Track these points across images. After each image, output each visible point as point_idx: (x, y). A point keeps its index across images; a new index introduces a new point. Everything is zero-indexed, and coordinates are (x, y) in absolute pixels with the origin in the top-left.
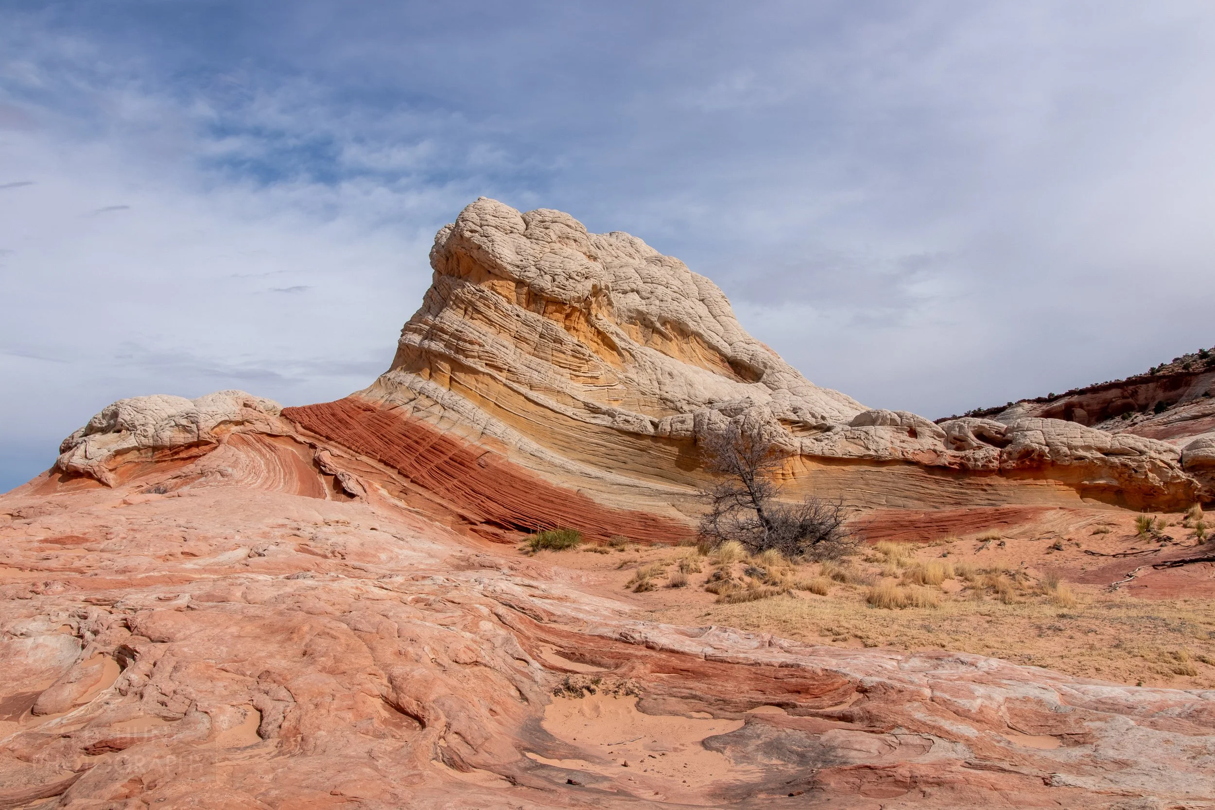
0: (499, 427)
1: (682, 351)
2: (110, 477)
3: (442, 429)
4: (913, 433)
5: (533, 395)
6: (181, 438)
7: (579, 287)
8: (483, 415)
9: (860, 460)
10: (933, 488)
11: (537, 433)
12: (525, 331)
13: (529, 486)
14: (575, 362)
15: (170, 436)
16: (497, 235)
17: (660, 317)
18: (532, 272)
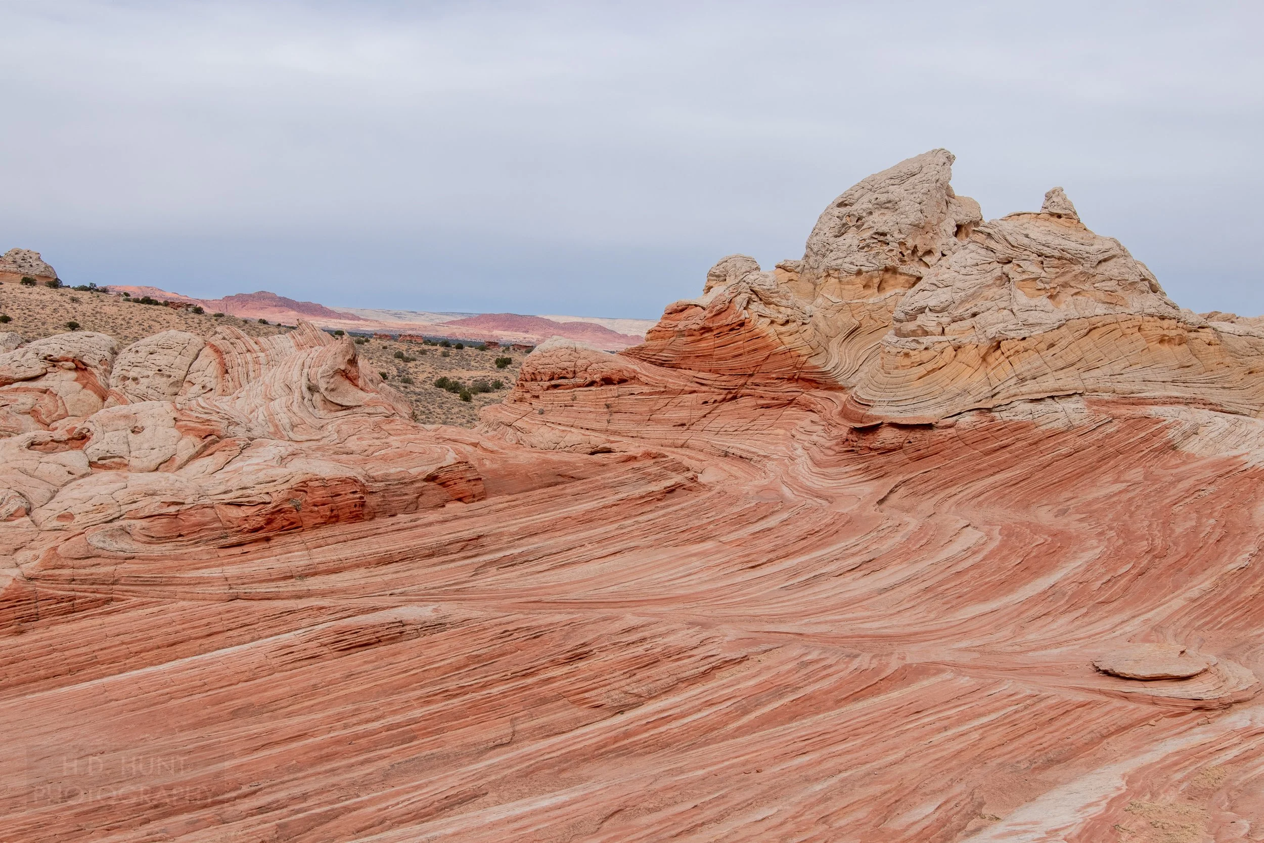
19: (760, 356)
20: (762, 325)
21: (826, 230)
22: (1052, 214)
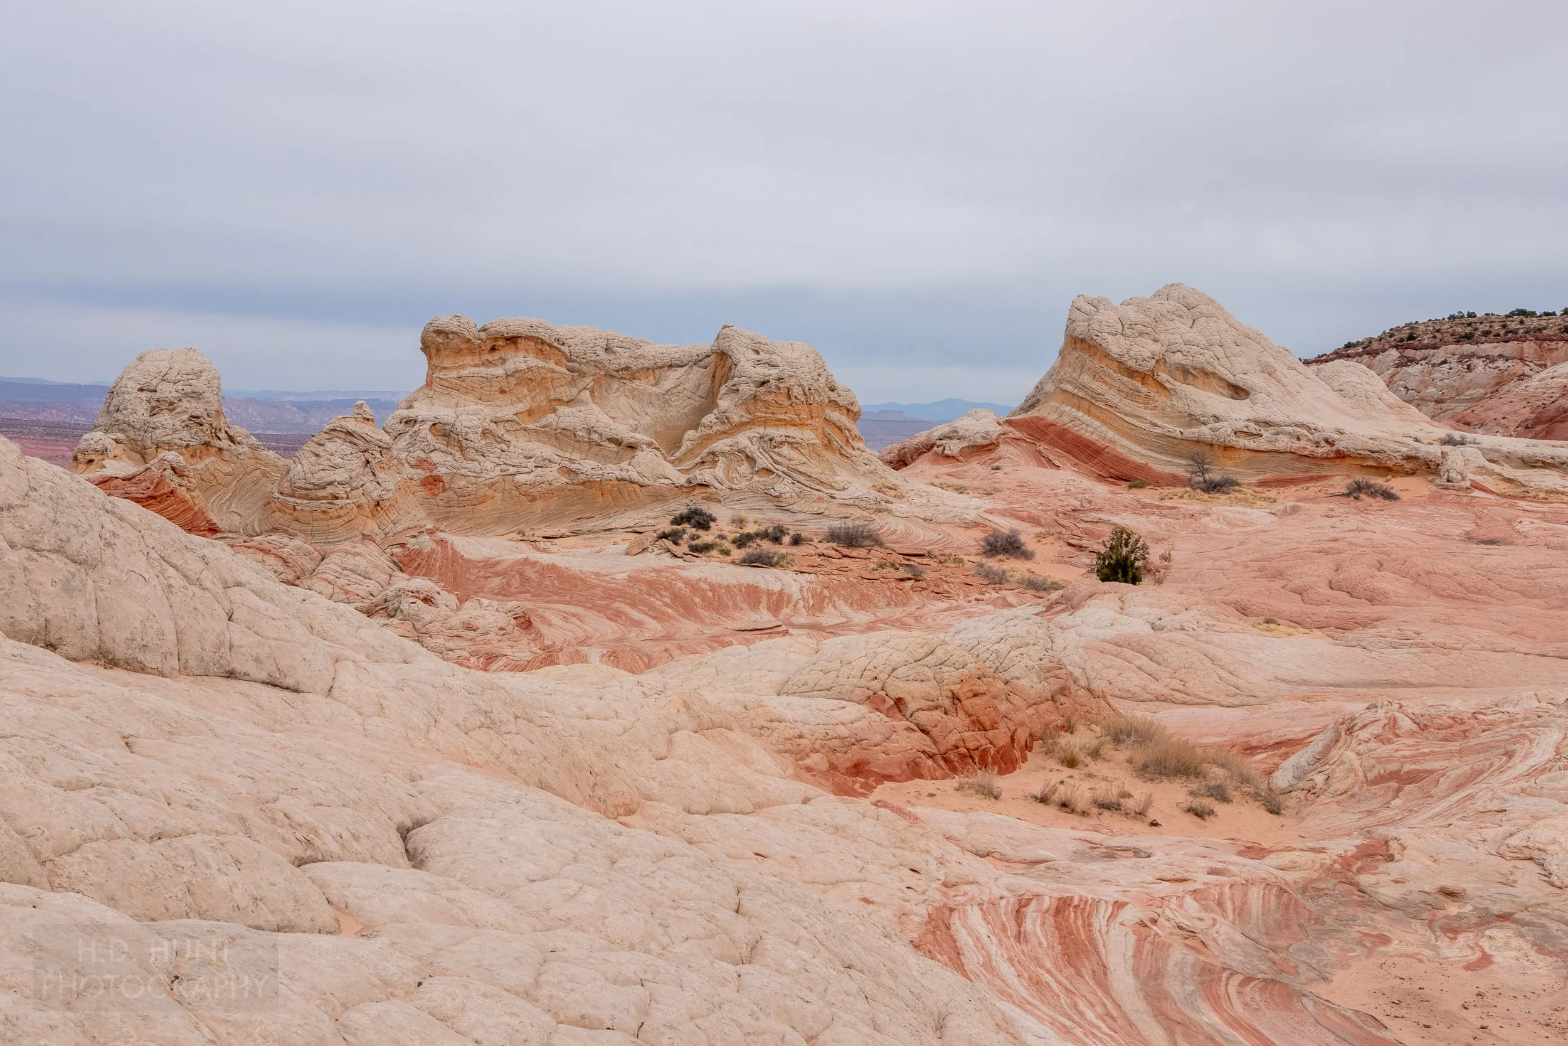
0: (1111, 434)
1: (1204, 383)
2: (961, 458)
3: (1087, 435)
4: (1298, 439)
5: (1126, 418)
6: (985, 442)
7: (1149, 365)
8: (1104, 428)
9: (1270, 451)
10: (1299, 465)
11: (1129, 437)
12: (1122, 387)
13: (1126, 462)
14: (1146, 401)
15: (980, 441)
16: (1109, 338)
17: (1192, 367)
18: (1125, 358)
19: (189, 515)
20: (182, 492)
21: (143, 411)
22: (365, 419)
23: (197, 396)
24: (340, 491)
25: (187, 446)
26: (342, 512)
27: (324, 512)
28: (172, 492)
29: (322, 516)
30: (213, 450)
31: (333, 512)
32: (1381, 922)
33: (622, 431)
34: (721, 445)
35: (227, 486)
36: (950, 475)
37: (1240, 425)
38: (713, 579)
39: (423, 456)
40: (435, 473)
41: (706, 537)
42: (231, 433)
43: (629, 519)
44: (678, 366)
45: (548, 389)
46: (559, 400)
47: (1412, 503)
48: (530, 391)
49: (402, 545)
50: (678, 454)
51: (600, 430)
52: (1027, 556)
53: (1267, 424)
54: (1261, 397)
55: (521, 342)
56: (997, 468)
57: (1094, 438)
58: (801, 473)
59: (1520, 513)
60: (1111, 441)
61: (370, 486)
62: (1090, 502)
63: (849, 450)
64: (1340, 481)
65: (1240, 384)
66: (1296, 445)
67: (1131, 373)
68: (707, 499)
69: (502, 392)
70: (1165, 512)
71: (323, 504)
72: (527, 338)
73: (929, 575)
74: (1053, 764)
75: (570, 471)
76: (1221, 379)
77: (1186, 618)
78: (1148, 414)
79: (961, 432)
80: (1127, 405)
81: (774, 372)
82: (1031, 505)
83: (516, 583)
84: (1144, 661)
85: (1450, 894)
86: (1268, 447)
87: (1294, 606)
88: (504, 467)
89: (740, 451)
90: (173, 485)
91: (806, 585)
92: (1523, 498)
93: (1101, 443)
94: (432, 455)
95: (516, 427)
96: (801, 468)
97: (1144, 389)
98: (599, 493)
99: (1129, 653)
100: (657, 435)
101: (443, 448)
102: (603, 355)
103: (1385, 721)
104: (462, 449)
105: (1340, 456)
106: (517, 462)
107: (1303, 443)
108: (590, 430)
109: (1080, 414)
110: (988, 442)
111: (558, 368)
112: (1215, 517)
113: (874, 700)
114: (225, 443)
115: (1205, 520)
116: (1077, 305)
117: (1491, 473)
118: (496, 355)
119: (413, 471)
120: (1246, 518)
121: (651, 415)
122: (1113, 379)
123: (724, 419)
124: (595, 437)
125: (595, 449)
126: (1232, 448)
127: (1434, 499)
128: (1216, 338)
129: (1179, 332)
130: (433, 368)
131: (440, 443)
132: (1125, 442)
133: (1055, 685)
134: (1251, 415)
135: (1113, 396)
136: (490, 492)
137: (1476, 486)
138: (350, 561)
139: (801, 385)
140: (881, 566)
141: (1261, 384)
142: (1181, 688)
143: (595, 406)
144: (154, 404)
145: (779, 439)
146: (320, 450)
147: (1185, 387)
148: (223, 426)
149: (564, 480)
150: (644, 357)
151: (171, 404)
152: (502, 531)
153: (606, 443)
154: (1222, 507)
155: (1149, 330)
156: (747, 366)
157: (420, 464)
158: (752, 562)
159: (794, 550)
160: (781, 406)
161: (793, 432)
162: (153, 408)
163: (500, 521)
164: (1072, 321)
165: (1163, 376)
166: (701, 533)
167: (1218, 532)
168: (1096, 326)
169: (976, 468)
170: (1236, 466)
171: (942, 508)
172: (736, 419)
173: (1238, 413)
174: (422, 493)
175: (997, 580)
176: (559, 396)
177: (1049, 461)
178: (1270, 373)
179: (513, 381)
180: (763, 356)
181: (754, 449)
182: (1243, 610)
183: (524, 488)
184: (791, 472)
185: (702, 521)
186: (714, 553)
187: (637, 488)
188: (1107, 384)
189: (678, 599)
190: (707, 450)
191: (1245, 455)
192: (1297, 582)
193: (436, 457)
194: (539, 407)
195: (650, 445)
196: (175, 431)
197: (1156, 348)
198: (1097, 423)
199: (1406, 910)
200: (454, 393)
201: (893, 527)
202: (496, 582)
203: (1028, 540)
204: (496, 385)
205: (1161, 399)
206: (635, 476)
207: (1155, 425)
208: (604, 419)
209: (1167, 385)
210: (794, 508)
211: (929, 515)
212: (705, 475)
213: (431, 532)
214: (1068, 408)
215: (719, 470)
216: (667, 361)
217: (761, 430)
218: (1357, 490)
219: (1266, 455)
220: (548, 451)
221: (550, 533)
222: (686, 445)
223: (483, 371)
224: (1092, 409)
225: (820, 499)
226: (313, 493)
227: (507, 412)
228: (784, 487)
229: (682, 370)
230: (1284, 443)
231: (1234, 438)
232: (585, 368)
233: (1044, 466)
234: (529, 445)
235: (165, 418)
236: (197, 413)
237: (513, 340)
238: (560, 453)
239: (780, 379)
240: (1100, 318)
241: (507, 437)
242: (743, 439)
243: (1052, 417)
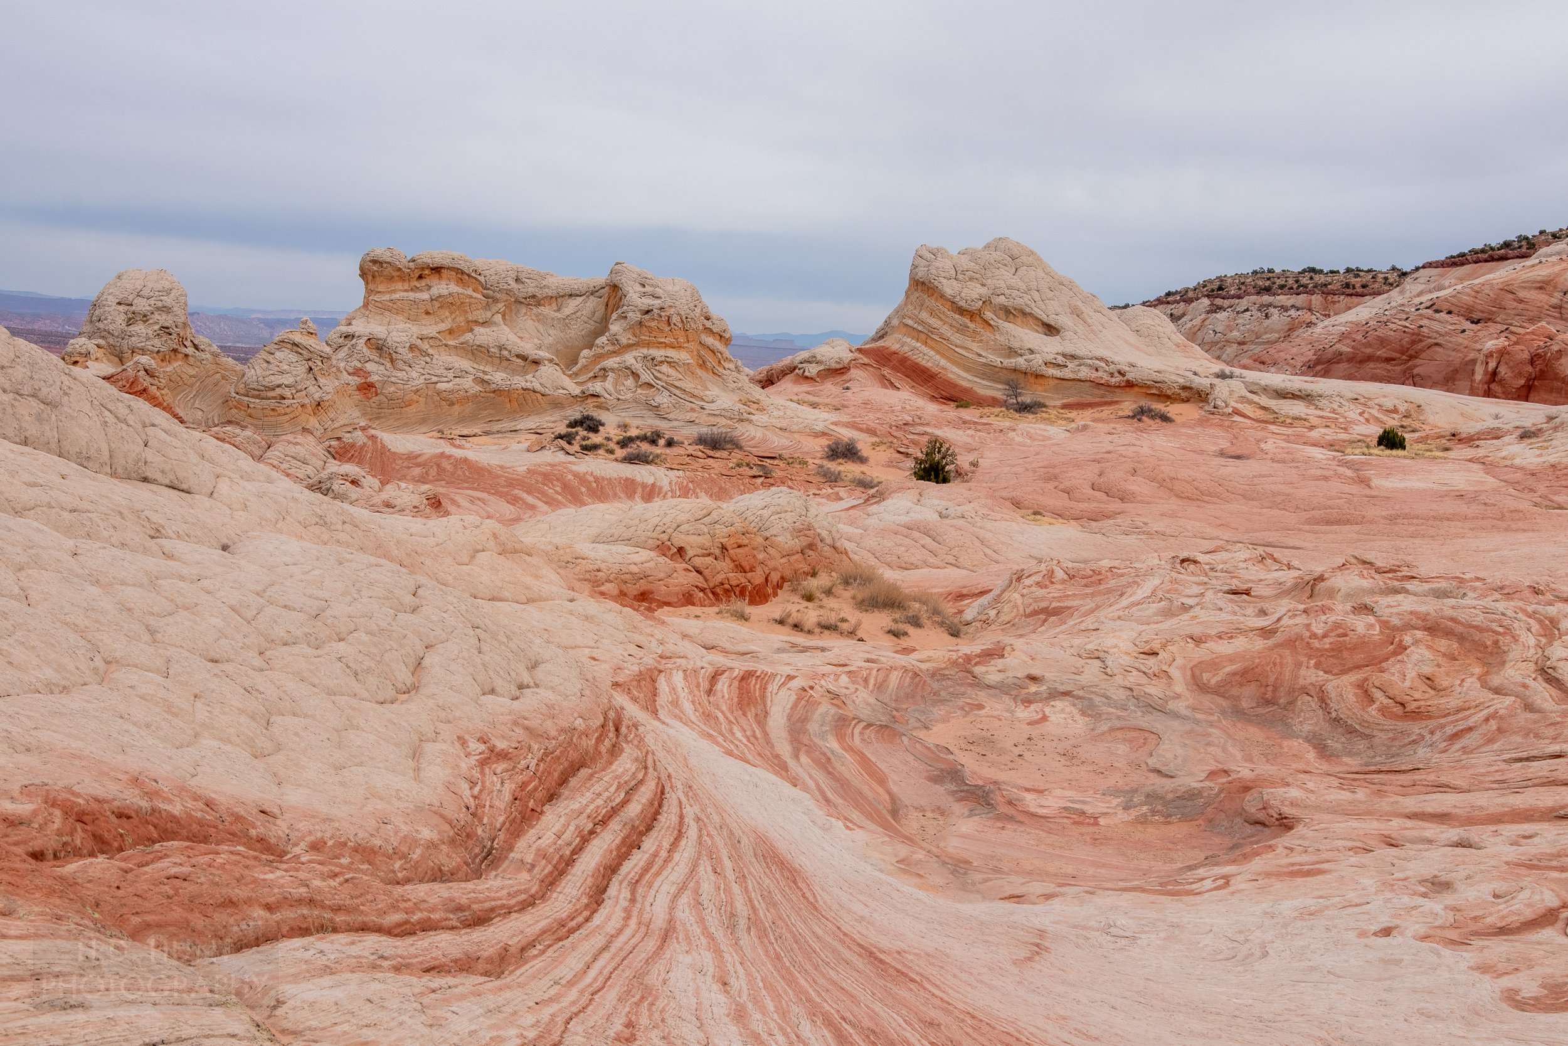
0: (943, 362)
1: (1023, 322)
2: (818, 379)
3: (923, 363)
4: (1097, 370)
5: (957, 349)
6: (838, 366)
7: (977, 305)
8: (938, 357)
9: (1074, 380)
10: (1096, 391)
11: (958, 365)
12: (954, 323)
13: (955, 385)
14: (974, 335)
15: (834, 366)
17: (1013, 307)
18: (957, 299)
23: (166, 310)
24: (287, 393)
25: (158, 352)
26: (288, 410)
27: (273, 410)
28: (145, 390)
29: (272, 413)
30: (180, 356)
31: (281, 410)
32: (982, 696)
33: (529, 348)
34: (611, 362)
35: (191, 386)
36: (807, 393)
37: (1050, 358)
38: (597, 473)
39: (359, 365)
40: (369, 380)
41: (596, 439)
42: (196, 342)
43: (532, 422)
44: (578, 296)
45: (467, 312)
46: (476, 321)
47: (1184, 425)
48: (451, 313)
49: (339, 439)
50: (574, 369)
51: (509, 348)
52: (863, 460)
53: (1073, 357)
54: (1068, 335)
55: (444, 272)
56: (848, 388)
57: (929, 365)
58: (677, 387)
59: (1270, 435)
60: (943, 368)
61: (312, 389)
62: (920, 418)
63: (721, 370)
64: (1128, 405)
65: (1053, 323)
66: (1094, 375)
67: (961, 311)
68: (597, 407)
69: (428, 313)
70: (979, 427)
71: (272, 403)
72: (449, 268)
73: (777, 473)
74: (796, 599)
75: (483, 381)
76: (1037, 319)
77: (967, 509)
78: (975, 347)
79: (819, 358)
80: (957, 338)
81: (657, 302)
82: (870, 419)
83: (433, 472)
84: (928, 541)
85: (1033, 679)
86: (1072, 376)
87: (1060, 502)
88: (428, 377)
89: (627, 368)
90: (145, 384)
91: (675, 480)
92: (1273, 423)
93: (935, 370)
94: (367, 365)
95: (438, 343)
96: (677, 384)
97: (972, 326)
98: (507, 400)
99: (916, 534)
100: (557, 353)
101: (377, 359)
102: (513, 285)
103: (1045, 572)
104: (392, 361)
105: (1130, 385)
106: (439, 372)
107: (1100, 374)
108: (501, 348)
109: (919, 345)
110: (841, 366)
111: (475, 295)
112: (1020, 432)
113: (662, 548)
114: (190, 350)
115: (1011, 434)
116: (920, 253)
117: (1250, 402)
118: (423, 283)
119: (350, 378)
120: (1045, 433)
121: (552, 336)
122: (947, 317)
123: (614, 341)
124: (505, 353)
125: (505, 363)
126: (1042, 376)
127: (1202, 422)
128: (1034, 285)
129: (1004, 278)
130: (369, 292)
131: (374, 355)
132: (955, 369)
133: (804, 542)
134: (1060, 349)
135: (946, 330)
136: (415, 397)
137: (1237, 412)
138: (292, 450)
139: (679, 314)
140: (739, 465)
141: (1070, 324)
142: (954, 562)
143: (505, 327)
144: (130, 316)
145: (659, 359)
146: (270, 358)
147: (1006, 324)
148: (189, 336)
149: (478, 388)
150: (548, 288)
151: (145, 316)
152: (425, 429)
153: (514, 359)
154: (1029, 425)
155: (977, 276)
156: (634, 296)
157: (356, 372)
158: (630, 459)
159: (668, 451)
160: (662, 331)
161: (672, 353)
162: (130, 319)
163: (423, 421)
164: (915, 267)
165: (988, 315)
166: (591, 435)
167: (1020, 444)
168: (934, 271)
169: (830, 388)
170: (1045, 391)
171: (795, 420)
172: (624, 341)
173: (1049, 347)
174: (357, 396)
175: (833, 479)
176: (475, 318)
177: (891, 383)
178: (1077, 313)
179: (437, 304)
180: (648, 289)
181: (638, 367)
182: (1017, 504)
183: (444, 394)
184: (669, 387)
185: (592, 425)
186: (601, 452)
187: (539, 396)
188: (941, 320)
189: (566, 487)
190: (599, 366)
191: (1052, 383)
192: (1067, 484)
193: (370, 367)
194: (459, 327)
195: (551, 361)
196: (148, 339)
197: (983, 291)
198: (932, 353)
199: (1002, 689)
200: (387, 313)
201: (753, 434)
202: (417, 471)
203: (864, 446)
204: (422, 309)
205: (986, 334)
206: (538, 387)
207: (980, 355)
208: (514, 338)
209: (992, 322)
210: (670, 416)
211: (784, 424)
212: (597, 387)
213: (363, 429)
214: (909, 340)
215: (609, 384)
216: (568, 291)
217: (645, 351)
218: (1140, 414)
219: (1070, 383)
220: (465, 364)
221: (465, 432)
222: (582, 362)
223: (412, 295)
224: (929, 341)
225: (692, 410)
226: (263, 394)
227: (431, 330)
228: (663, 399)
229: (580, 299)
230: (1085, 373)
231: (1044, 367)
232: (498, 296)
233: (886, 388)
234: (449, 359)
235: (139, 328)
236: (166, 324)
237: (437, 270)
238: (475, 366)
239: (662, 308)
240: (937, 264)
241: (431, 351)
242: (629, 358)
243: (895, 347)
